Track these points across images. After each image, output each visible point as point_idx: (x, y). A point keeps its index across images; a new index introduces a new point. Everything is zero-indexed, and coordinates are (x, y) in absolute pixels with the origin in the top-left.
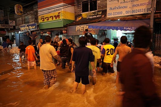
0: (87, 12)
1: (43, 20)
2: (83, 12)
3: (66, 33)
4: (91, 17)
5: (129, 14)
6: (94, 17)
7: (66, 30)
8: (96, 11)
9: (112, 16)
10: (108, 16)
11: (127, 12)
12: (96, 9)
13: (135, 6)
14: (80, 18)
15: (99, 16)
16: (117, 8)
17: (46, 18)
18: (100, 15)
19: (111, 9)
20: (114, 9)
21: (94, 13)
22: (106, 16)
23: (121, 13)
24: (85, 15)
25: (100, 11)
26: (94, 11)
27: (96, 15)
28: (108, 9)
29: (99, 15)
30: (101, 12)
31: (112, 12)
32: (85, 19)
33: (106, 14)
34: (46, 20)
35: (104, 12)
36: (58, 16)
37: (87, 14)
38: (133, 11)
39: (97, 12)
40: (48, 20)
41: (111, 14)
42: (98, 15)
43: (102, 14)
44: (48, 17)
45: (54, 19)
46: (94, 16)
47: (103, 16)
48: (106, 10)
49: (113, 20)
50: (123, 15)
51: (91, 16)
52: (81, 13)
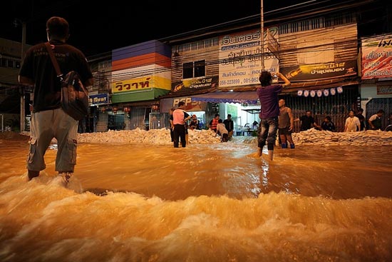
0: (191, 79)
1: (121, 89)
2: (184, 78)
3: (158, 109)
4: (196, 86)
5: (248, 84)
6: (200, 86)
7: (157, 105)
8: (204, 77)
9: (226, 85)
10: (221, 86)
11: (246, 80)
12: (204, 75)
13: (255, 72)
14: (180, 87)
15: (208, 85)
16: (233, 75)
17: (125, 86)
18: (209, 83)
19: (224, 75)
20: (228, 75)
21: (201, 80)
22: (217, 84)
23: (238, 81)
24: (187, 82)
25: (210, 78)
26: (201, 78)
27: (204, 84)
28: (220, 76)
31: (226, 79)
32: (188, 88)
34: (124, 89)
35: (216, 79)
36: (147, 83)
37: (190, 82)
39: (206, 79)
40: (129, 88)
41: (224, 83)
42: (206, 83)
43: (212, 82)
44: (129, 85)
45: (140, 87)
46: (200, 84)
47: (213, 85)
48: (218, 76)
49: (226, 91)
50: (240, 84)
51: (197, 84)
52: (182, 80)
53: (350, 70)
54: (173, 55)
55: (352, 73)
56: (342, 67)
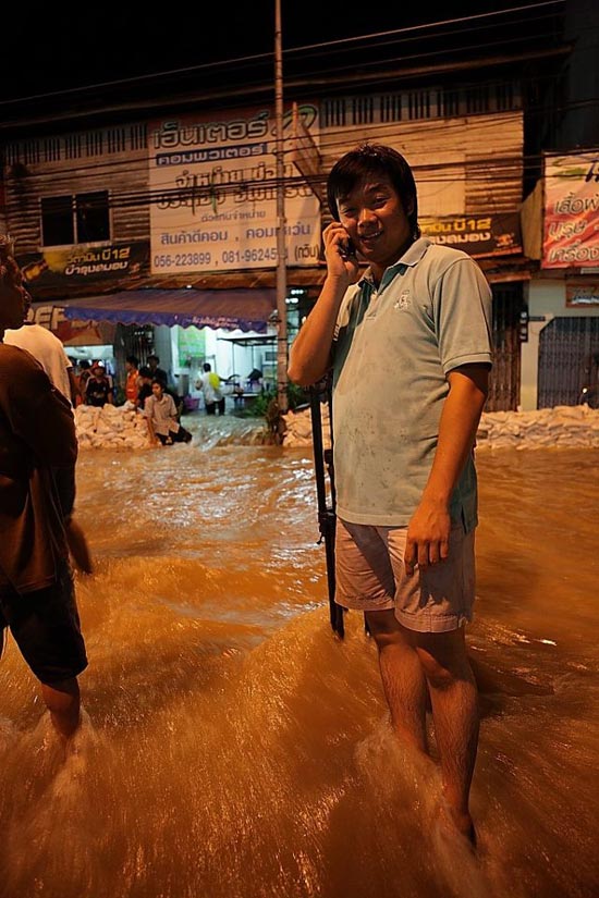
0: (67, 247)
2: (46, 244)
4: (85, 270)
5: (235, 265)
6: (96, 269)
8: (106, 243)
9: (173, 269)
10: (157, 270)
11: (228, 256)
12: (108, 238)
13: (255, 234)
14: (36, 271)
15: (119, 266)
16: (192, 239)
18: (123, 260)
19: (167, 239)
20: (178, 240)
21: (96, 251)
22: (146, 265)
23: (207, 258)
24: (54, 255)
25: (125, 247)
26: (97, 245)
27: (108, 263)
28: (155, 240)
29: (119, 260)
30: (128, 250)
31: (171, 251)
32: (60, 275)
33: (149, 261)
35: (141, 251)
37: (65, 255)
38: (249, 255)
39: (113, 248)
41: (166, 261)
42: (113, 260)
43: (131, 259)
46: (96, 263)
47: (136, 268)
48: (147, 244)
49: (171, 286)
50: (211, 267)
51: (87, 264)
52: (41, 250)
53: (505, 239)
54: (9, 170)
55: (509, 247)
56: (484, 231)
